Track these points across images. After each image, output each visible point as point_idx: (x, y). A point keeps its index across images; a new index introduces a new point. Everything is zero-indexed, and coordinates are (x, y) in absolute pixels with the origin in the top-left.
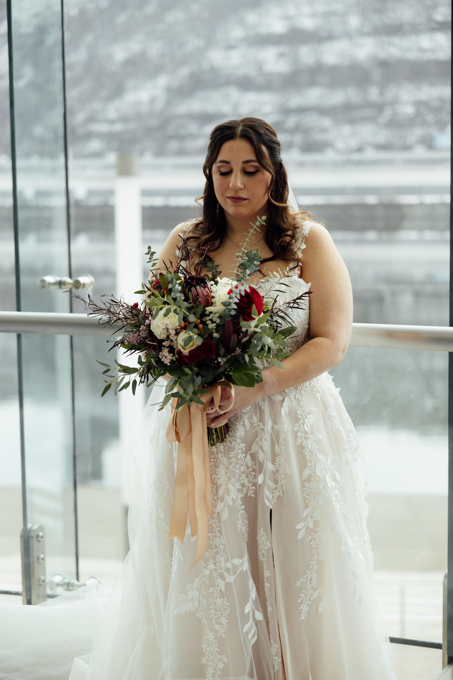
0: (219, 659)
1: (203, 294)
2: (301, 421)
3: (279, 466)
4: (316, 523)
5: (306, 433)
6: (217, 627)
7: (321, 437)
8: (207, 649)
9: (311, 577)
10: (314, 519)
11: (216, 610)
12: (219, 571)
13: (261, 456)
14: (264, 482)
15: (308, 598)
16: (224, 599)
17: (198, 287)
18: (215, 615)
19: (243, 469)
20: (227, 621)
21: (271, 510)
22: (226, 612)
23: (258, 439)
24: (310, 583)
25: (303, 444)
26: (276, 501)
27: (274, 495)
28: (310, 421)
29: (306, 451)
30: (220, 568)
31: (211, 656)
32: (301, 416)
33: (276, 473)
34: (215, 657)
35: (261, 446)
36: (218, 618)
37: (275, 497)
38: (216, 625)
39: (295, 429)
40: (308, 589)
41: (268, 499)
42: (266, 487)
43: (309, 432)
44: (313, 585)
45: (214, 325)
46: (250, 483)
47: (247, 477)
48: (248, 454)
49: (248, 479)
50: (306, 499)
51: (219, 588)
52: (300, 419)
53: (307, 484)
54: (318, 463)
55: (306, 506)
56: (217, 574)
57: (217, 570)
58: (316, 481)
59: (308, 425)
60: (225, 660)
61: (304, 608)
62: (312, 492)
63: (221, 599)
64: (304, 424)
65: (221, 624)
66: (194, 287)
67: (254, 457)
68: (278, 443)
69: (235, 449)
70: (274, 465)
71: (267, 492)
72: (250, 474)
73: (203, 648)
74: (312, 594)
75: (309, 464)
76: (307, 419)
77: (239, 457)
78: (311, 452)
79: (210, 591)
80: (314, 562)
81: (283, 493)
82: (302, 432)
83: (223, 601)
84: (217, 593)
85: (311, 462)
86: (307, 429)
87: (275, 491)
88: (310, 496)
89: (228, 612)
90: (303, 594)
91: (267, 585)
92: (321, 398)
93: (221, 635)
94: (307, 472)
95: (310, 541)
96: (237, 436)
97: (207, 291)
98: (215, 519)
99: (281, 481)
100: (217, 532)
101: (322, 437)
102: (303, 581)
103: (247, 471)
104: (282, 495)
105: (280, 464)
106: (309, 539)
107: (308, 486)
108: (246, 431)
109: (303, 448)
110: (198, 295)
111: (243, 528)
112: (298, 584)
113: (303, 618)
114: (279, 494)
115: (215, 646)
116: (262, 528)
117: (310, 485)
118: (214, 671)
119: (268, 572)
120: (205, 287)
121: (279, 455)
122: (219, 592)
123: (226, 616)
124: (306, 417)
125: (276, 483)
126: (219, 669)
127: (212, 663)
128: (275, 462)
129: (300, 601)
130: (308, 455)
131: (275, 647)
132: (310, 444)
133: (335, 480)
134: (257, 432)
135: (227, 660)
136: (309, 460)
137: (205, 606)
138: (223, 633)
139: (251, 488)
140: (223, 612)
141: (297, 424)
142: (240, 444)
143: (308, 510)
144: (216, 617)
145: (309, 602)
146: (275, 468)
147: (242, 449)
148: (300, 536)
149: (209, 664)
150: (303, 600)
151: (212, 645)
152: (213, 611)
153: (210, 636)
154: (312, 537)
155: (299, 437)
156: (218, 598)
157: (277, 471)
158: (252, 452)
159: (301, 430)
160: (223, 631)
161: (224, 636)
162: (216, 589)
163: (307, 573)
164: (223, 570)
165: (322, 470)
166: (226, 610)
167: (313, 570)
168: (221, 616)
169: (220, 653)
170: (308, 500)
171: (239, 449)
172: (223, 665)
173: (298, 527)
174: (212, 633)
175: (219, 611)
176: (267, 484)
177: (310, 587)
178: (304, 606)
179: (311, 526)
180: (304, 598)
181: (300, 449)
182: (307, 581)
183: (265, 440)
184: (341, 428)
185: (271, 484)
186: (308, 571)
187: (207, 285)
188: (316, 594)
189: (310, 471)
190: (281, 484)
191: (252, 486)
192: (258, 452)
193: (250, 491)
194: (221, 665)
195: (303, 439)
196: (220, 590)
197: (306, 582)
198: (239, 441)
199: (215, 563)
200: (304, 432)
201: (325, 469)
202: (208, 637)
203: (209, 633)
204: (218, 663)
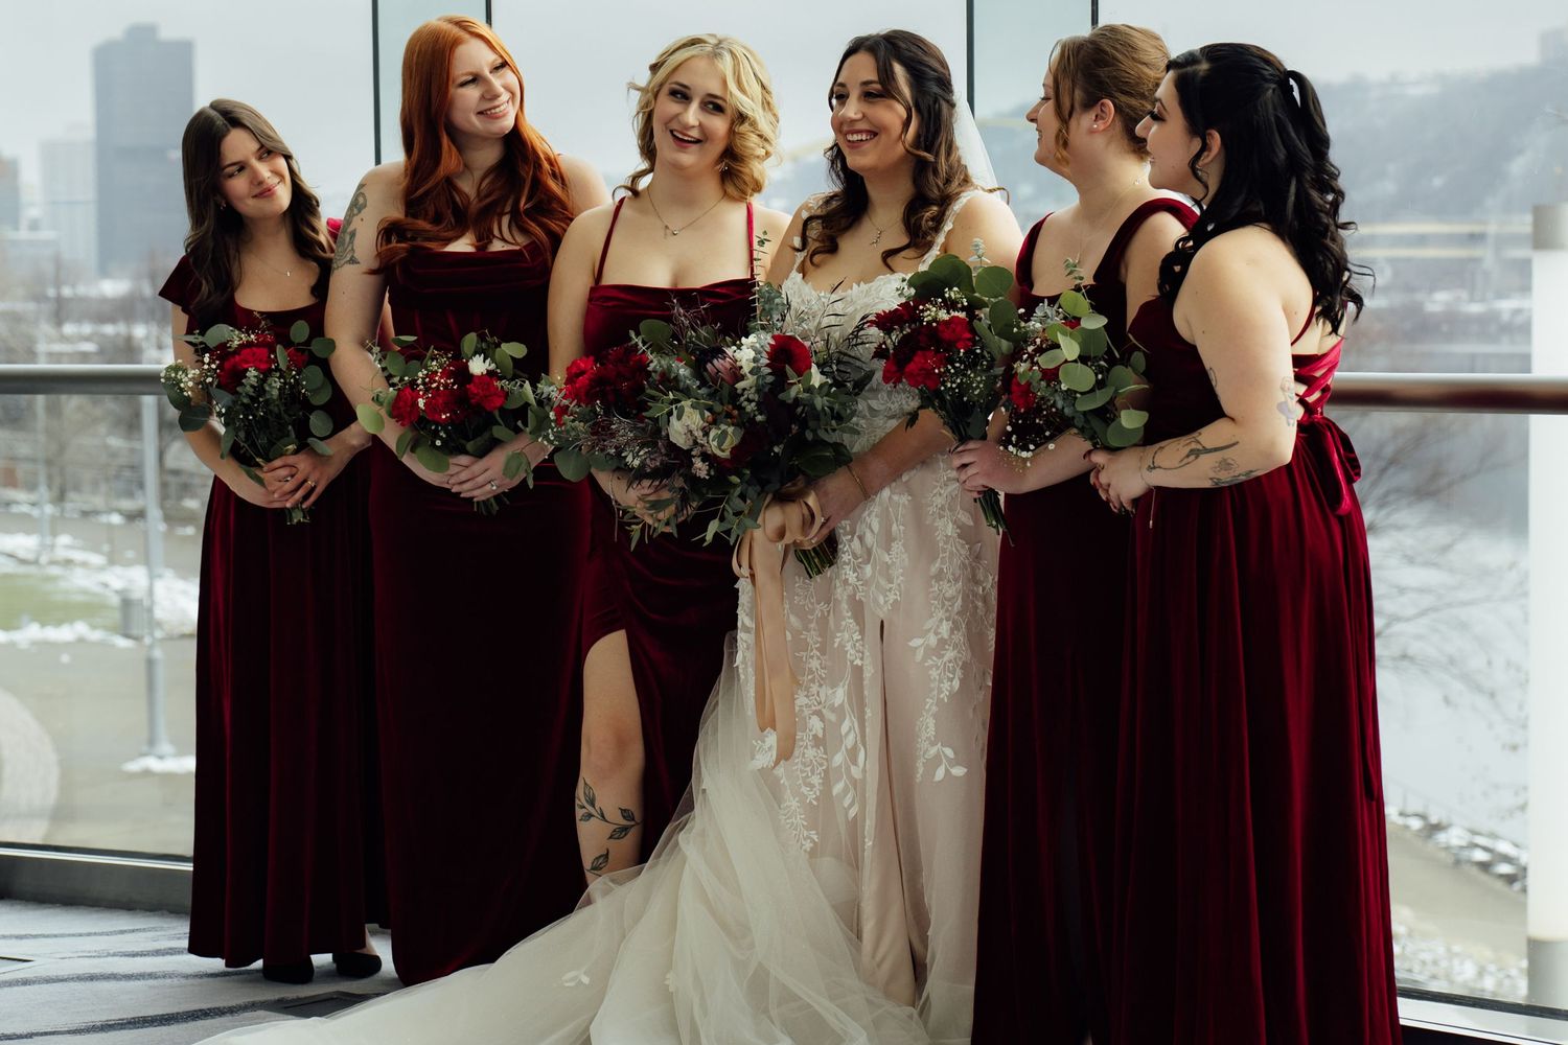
0: (806, 835)
1: (726, 369)
3: (896, 556)
4: (942, 643)
6: (805, 790)
8: (791, 821)
9: (928, 723)
11: (804, 764)
12: (814, 708)
13: (869, 539)
14: (872, 577)
15: (922, 754)
16: (819, 749)
18: (802, 771)
19: (846, 558)
20: (821, 781)
21: (882, 622)
22: (820, 768)
23: (865, 514)
24: (926, 731)
25: (936, 524)
26: (890, 608)
27: (887, 599)
29: (939, 535)
30: (814, 704)
31: (794, 832)
33: (890, 565)
34: (800, 834)
35: (870, 524)
36: (807, 777)
37: (888, 603)
38: (804, 787)
39: (925, 501)
40: (922, 739)
41: (879, 605)
42: (874, 586)
44: (929, 736)
47: (855, 571)
49: (857, 574)
50: (932, 605)
51: (814, 732)
56: (810, 712)
57: (810, 706)
60: (815, 837)
62: (941, 595)
63: (815, 749)
65: (812, 786)
66: (708, 364)
68: (897, 521)
70: (888, 554)
71: (876, 594)
72: (860, 568)
73: (780, 820)
74: (927, 749)
75: (941, 555)
78: (947, 537)
79: (798, 739)
81: (901, 595)
83: (816, 752)
84: (809, 741)
85: (944, 552)
87: (888, 594)
89: (824, 768)
93: (811, 801)
94: (936, 567)
95: (930, 668)
97: (728, 362)
98: (812, 632)
99: (897, 578)
100: (814, 651)
102: (919, 727)
104: (899, 599)
107: (936, 586)
109: (936, 529)
114: (895, 597)
115: (800, 818)
117: (939, 585)
120: (725, 357)
121: (896, 539)
122: (811, 738)
123: (820, 774)
124: (946, 485)
125: (890, 581)
126: (805, 851)
127: (795, 840)
128: (889, 550)
130: (942, 541)
135: (818, 838)
136: (943, 548)
138: (815, 799)
139: (861, 588)
140: (815, 767)
144: (804, 775)
145: (924, 761)
146: (889, 559)
151: (796, 817)
152: (800, 766)
153: (793, 803)
154: (935, 663)
156: (809, 747)
157: (893, 563)
159: (935, 503)
160: (814, 796)
161: (815, 803)
162: (806, 733)
164: (822, 705)
169: (807, 828)
172: (812, 845)
173: (913, 644)
174: (797, 799)
175: (809, 766)
176: (876, 581)
177: (925, 738)
183: (876, 516)
185: (883, 581)
187: (727, 354)
188: (933, 750)
189: (941, 565)
190: (898, 583)
191: (863, 585)
192: (864, 533)
193: (859, 592)
194: (808, 845)
195: (937, 517)
196: (815, 736)
197: (921, 729)
199: (807, 696)
202: (788, 803)
203: (792, 798)
204: (804, 843)
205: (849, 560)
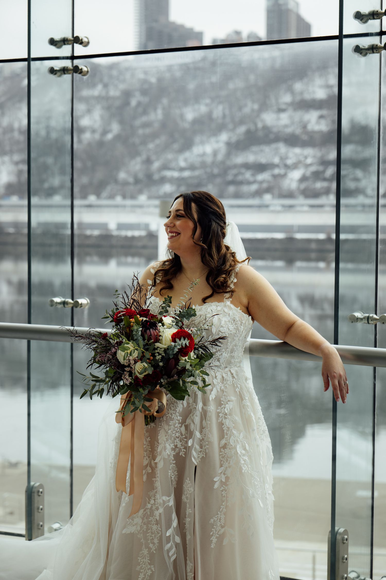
0: (149, 568)
1: (155, 335)
2: (223, 406)
3: (204, 436)
4: (227, 478)
5: (226, 414)
6: (151, 545)
7: (236, 418)
8: (142, 560)
9: (221, 517)
10: (226, 476)
11: (152, 533)
12: (156, 506)
13: (192, 427)
14: (193, 445)
15: (217, 532)
16: (158, 525)
17: (151, 330)
18: (151, 536)
19: (178, 435)
20: (158, 541)
21: (196, 467)
22: (158, 535)
23: (191, 415)
24: (220, 522)
25: (223, 422)
26: (200, 460)
27: (199, 456)
28: (229, 406)
29: (224, 427)
30: (157, 503)
31: (144, 566)
32: (224, 402)
33: (202, 440)
34: (146, 567)
35: (193, 420)
36: (153, 539)
37: (199, 458)
38: (151, 544)
39: (218, 411)
40: (217, 526)
41: (195, 458)
42: (193, 449)
43: (228, 414)
44: (221, 523)
45: (160, 356)
46: (182, 446)
47: (181, 441)
48: (183, 425)
49: (181, 443)
50: (222, 461)
52: (223, 404)
53: (223, 450)
54: (232, 436)
55: (221, 466)
56: (155, 507)
57: (155, 504)
58: (230, 449)
59: (227, 409)
60: (153, 569)
61: (214, 540)
62: (226, 456)
63: (156, 526)
64: (225, 408)
65: (154, 543)
66: (148, 330)
67: (187, 427)
68: (205, 419)
69: (174, 420)
70: (201, 435)
71: (194, 453)
72: (183, 440)
73: (139, 559)
74: (220, 530)
75: (226, 436)
76: (228, 404)
77: (176, 426)
78: (228, 428)
79: (150, 520)
80: (224, 507)
81: (206, 455)
82: (223, 413)
83: (157, 527)
84: (154, 521)
85: (227, 435)
86: (226, 412)
87: (200, 453)
88: (224, 459)
89: (160, 535)
90: (214, 529)
91: (188, 520)
92: (239, 392)
93: (153, 551)
94: (223, 442)
95: (222, 491)
96: (177, 411)
97: (157, 332)
99: (205, 446)
101: (238, 418)
102: (215, 520)
103: (181, 437)
104: (205, 456)
105: (205, 434)
106: (221, 489)
107: (223, 452)
108: (183, 408)
109: (223, 424)
110: (151, 335)
111: (173, 477)
112: (212, 520)
113: (212, 546)
114: (203, 455)
115: (148, 559)
116: (188, 478)
117: (225, 451)
118: (144, 576)
119: (190, 510)
120: (156, 329)
121: (205, 428)
122: (155, 520)
123: (158, 538)
124: (227, 403)
125: (201, 447)
126: (148, 575)
127: (144, 570)
128: (202, 433)
129: (211, 534)
130: (226, 430)
131: (190, 565)
132: (227, 422)
133: (245, 449)
134: (191, 410)
135: (154, 569)
136: (226, 433)
137: (145, 530)
138: (154, 550)
139: (183, 450)
140: (156, 535)
141: (220, 408)
142: (178, 417)
143: (222, 468)
144: (151, 538)
145: (218, 536)
146: (202, 437)
147: (179, 421)
148: (216, 486)
149: (141, 571)
150: (213, 533)
151: (146, 558)
152: (150, 534)
153: (145, 552)
154: (224, 488)
155: (221, 416)
156: (154, 525)
157: (203, 439)
158: (186, 424)
159: (223, 412)
160: (155, 549)
161: (155, 552)
162: (153, 518)
163: (218, 514)
164: (159, 504)
165: (235, 441)
166: (158, 533)
167: (223, 512)
168: (155, 538)
169: (150, 564)
170: (222, 462)
171: (177, 420)
172: (151, 572)
173: (215, 480)
174: (147, 550)
175: (154, 534)
176: (194, 446)
177: (219, 525)
178: (214, 538)
179: (224, 480)
180: (215, 532)
181: (221, 425)
182: (217, 519)
183: (196, 416)
184: (252, 414)
185: (198, 447)
186: (219, 513)
187: (157, 328)
188: (223, 530)
189: (226, 441)
190: (205, 448)
191: (184, 448)
192: (190, 424)
193: (182, 452)
195: (223, 418)
196: (156, 519)
197: (217, 521)
198: (178, 414)
199: (154, 500)
200: (224, 413)
201: (237, 441)
202: (143, 552)
203: (145, 549)
204: (148, 571)
205: (179, 436)
